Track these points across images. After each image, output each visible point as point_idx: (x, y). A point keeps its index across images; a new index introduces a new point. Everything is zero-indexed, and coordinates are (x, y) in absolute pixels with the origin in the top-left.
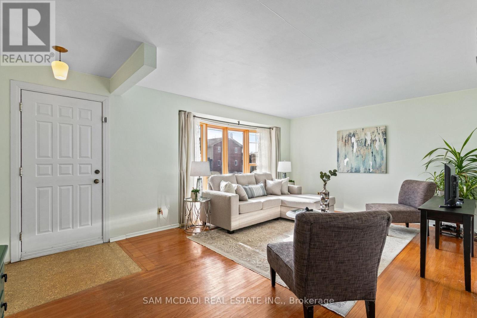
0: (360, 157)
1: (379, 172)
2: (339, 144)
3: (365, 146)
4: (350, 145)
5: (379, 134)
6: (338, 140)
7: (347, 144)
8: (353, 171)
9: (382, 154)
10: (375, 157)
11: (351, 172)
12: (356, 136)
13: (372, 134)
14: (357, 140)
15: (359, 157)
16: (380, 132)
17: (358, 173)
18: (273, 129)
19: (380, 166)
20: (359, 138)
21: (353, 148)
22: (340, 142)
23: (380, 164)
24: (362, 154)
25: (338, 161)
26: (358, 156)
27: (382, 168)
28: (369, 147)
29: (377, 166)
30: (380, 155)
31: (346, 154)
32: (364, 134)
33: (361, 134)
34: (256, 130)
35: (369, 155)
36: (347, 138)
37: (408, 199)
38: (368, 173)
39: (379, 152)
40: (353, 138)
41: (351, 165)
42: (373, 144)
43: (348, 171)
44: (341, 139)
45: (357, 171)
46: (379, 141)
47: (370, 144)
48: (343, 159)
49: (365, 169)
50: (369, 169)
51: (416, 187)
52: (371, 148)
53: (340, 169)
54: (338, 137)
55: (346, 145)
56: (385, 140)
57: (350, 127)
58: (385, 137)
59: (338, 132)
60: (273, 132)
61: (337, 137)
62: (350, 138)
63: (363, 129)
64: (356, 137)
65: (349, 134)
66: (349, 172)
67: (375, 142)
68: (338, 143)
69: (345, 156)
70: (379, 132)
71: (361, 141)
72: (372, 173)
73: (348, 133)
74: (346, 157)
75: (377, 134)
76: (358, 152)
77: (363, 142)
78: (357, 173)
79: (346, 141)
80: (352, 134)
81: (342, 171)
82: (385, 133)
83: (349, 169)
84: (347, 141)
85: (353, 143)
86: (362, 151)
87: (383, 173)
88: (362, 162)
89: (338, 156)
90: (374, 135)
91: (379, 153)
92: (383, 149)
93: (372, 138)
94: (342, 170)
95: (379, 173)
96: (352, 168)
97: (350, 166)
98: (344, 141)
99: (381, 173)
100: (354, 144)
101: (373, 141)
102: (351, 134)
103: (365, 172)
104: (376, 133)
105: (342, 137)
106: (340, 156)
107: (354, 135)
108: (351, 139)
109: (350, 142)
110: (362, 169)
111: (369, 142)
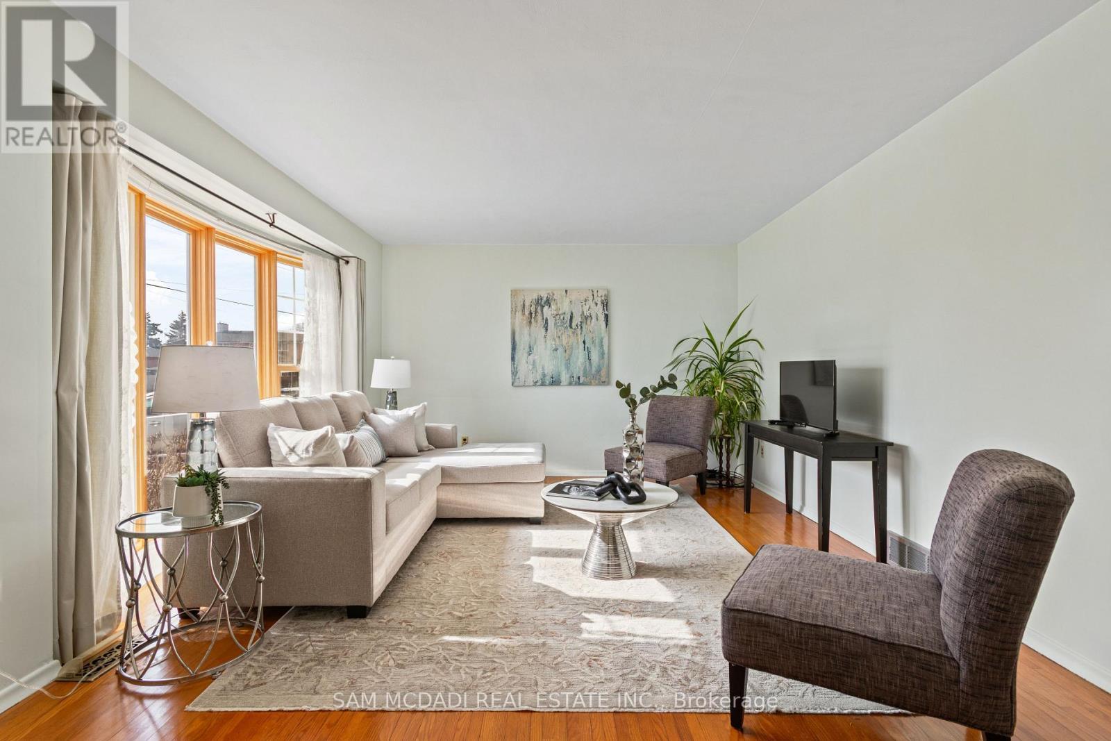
0: (560, 350)
1: (597, 382)
2: (517, 319)
3: (571, 328)
4: (541, 323)
5: (597, 304)
6: (514, 311)
7: (533, 320)
8: (548, 382)
9: (601, 346)
10: (589, 352)
11: (543, 384)
12: (552, 304)
13: (584, 303)
14: (555, 313)
15: (558, 351)
16: (599, 300)
17: (557, 385)
18: (347, 262)
19: (599, 371)
20: (558, 309)
21: (547, 330)
22: (519, 314)
23: (599, 366)
24: (564, 344)
25: (513, 359)
26: (556, 350)
27: (602, 374)
28: (579, 331)
29: (594, 369)
30: (598, 348)
31: (532, 343)
32: (568, 301)
33: (562, 302)
34: (299, 255)
35: (578, 348)
36: (533, 306)
37: (670, 431)
38: (576, 384)
39: (597, 341)
40: (546, 308)
41: (543, 368)
42: (586, 324)
43: (536, 382)
44: (520, 308)
45: (555, 382)
46: (597, 319)
47: (579, 324)
48: (526, 355)
49: (570, 377)
50: (579, 378)
51: (682, 409)
52: (581, 333)
53: (517, 377)
54: (514, 305)
55: (530, 322)
56: (607, 316)
57: (541, 284)
58: (606, 313)
59: (515, 293)
60: (349, 272)
61: (512, 304)
62: (539, 308)
63: (566, 291)
64: (553, 307)
65: (538, 300)
66: (537, 384)
67: (589, 321)
68: (513, 318)
69: (530, 347)
70: (596, 300)
71: (562, 318)
72: (583, 384)
73: (535, 296)
74: (530, 351)
75: (593, 305)
76: (557, 339)
77: (566, 318)
78: (555, 385)
79: (531, 313)
80: (545, 299)
81: (522, 384)
82: (605, 304)
83: (539, 377)
84: (533, 315)
85: (547, 320)
86: (564, 339)
87: (604, 385)
88: (564, 362)
89: (514, 349)
90: (588, 307)
91: (597, 344)
92: (603, 335)
93: (583, 312)
94: (522, 379)
95: (597, 385)
96: (544, 375)
97: (540, 371)
98: (527, 313)
99: (600, 385)
100: (549, 321)
101: (586, 318)
102: (541, 299)
103: (570, 384)
104: (590, 303)
105: (522, 303)
106: (517, 347)
107: (548, 302)
108: (542, 311)
109: (540, 318)
110: (565, 378)
111: (576, 321)
